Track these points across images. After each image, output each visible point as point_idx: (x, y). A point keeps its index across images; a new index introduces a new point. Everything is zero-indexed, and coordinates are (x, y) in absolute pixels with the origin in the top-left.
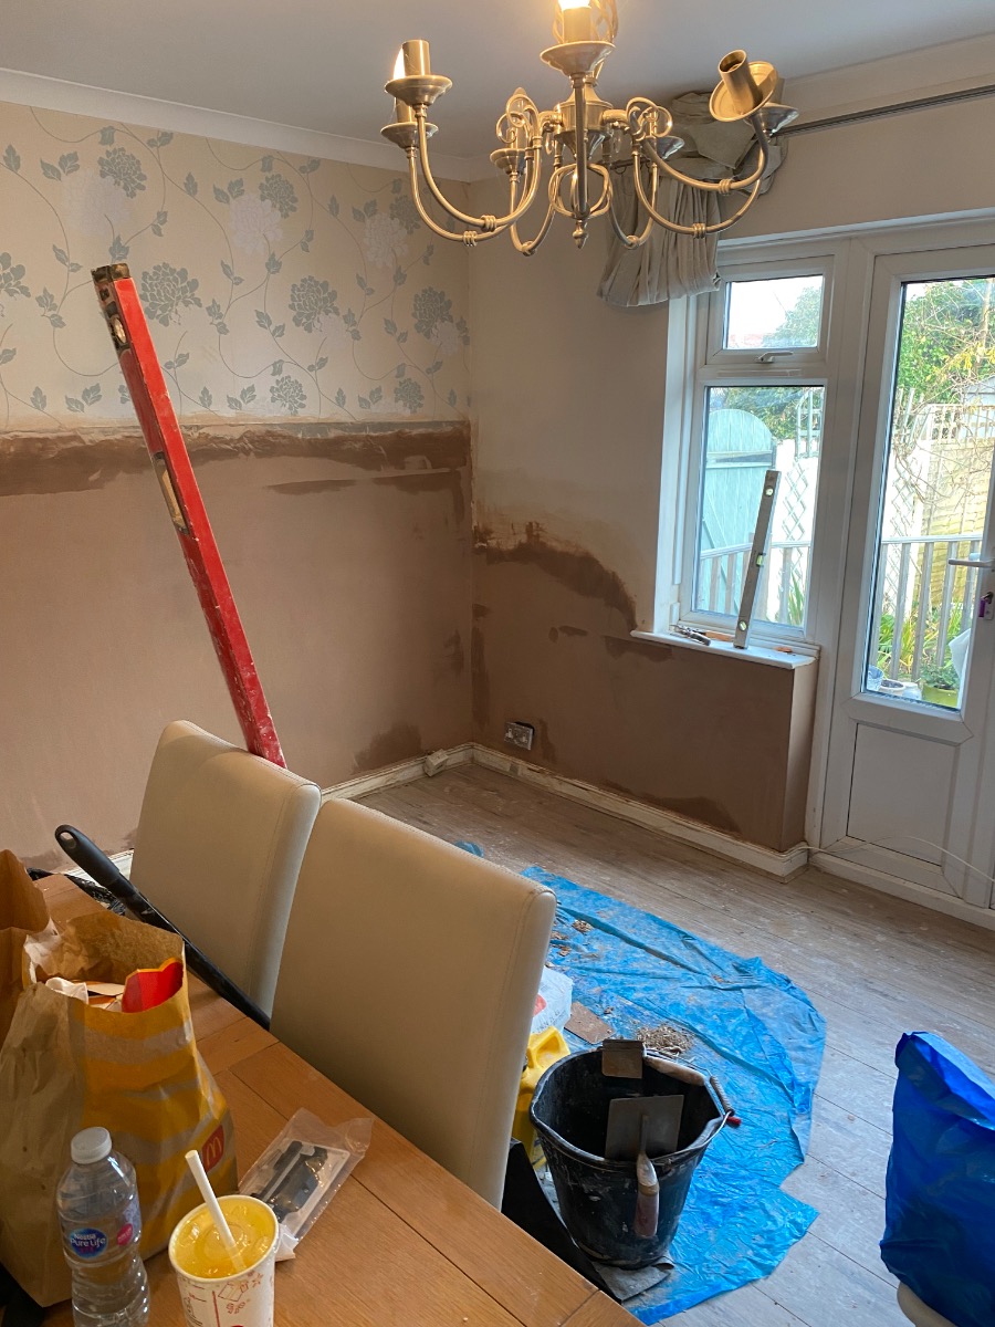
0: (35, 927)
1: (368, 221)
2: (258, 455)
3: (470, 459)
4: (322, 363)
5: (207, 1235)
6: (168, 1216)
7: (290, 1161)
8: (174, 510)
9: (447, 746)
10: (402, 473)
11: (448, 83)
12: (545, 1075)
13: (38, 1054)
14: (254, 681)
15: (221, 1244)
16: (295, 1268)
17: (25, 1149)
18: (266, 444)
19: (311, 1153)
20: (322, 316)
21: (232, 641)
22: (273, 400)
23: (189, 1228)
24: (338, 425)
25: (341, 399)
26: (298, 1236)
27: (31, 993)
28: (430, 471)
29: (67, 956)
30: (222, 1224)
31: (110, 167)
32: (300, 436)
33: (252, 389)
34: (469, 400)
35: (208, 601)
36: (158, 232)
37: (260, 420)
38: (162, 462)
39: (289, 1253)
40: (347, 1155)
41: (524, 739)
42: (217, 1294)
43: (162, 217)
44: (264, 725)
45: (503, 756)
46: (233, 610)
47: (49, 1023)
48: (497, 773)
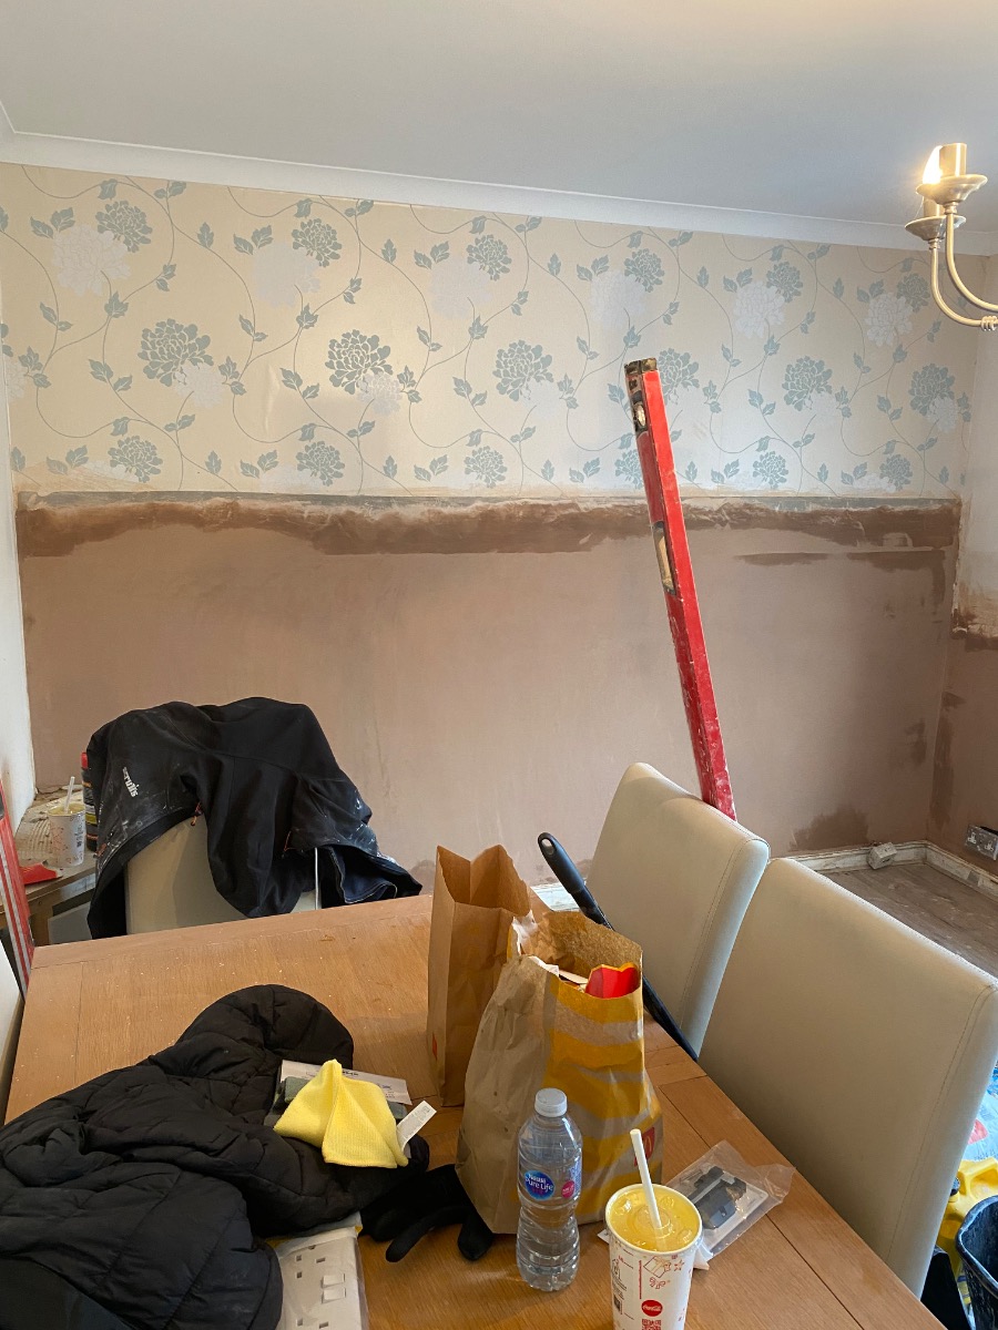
0: (521, 913)
1: (872, 301)
2: (734, 526)
3: (958, 539)
4: (808, 439)
5: (638, 1211)
6: (601, 1190)
7: (709, 1184)
8: (665, 573)
9: (897, 839)
10: (880, 549)
11: (983, 179)
12: (979, 1205)
13: (517, 1015)
14: (716, 735)
15: (650, 1224)
16: (708, 1280)
17: (496, 1094)
18: (743, 516)
19: (731, 1182)
20: (814, 395)
21: (701, 695)
22: (755, 474)
23: (624, 1201)
24: (817, 499)
25: (823, 474)
26: (713, 1250)
27: (517, 962)
28: (910, 548)
29: (541, 943)
30: (653, 1206)
31: (633, 267)
32: (777, 509)
33: (736, 464)
34: (963, 477)
35: (684, 657)
36: (668, 320)
37: (738, 492)
38: (661, 530)
39: (704, 1264)
40: (765, 1196)
41: (989, 847)
42: (643, 1264)
43: (674, 307)
44: (721, 777)
45: (962, 862)
46: (706, 666)
47: (529, 990)
48: (953, 879)
